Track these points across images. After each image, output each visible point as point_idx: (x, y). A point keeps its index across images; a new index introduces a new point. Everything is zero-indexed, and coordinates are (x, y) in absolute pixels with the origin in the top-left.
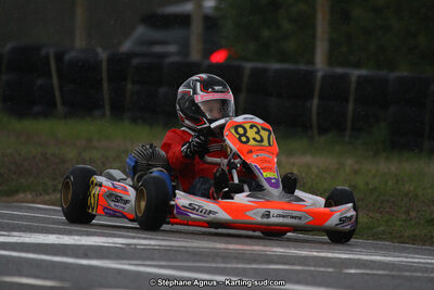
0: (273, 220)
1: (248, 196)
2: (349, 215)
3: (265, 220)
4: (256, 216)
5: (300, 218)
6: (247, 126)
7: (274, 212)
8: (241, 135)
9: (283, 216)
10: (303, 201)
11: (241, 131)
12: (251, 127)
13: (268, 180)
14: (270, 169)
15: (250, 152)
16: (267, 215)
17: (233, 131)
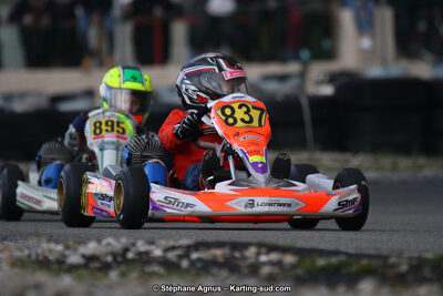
0: (258, 209)
1: (231, 184)
2: (350, 198)
3: (249, 210)
4: (239, 206)
5: (289, 205)
6: (235, 106)
7: (258, 200)
8: (228, 117)
9: (270, 205)
10: (295, 185)
11: (228, 111)
12: (240, 107)
13: (254, 165)
14: (257, 153)
15: (238, 134)
16: (252, 204)
17: (219, 112)
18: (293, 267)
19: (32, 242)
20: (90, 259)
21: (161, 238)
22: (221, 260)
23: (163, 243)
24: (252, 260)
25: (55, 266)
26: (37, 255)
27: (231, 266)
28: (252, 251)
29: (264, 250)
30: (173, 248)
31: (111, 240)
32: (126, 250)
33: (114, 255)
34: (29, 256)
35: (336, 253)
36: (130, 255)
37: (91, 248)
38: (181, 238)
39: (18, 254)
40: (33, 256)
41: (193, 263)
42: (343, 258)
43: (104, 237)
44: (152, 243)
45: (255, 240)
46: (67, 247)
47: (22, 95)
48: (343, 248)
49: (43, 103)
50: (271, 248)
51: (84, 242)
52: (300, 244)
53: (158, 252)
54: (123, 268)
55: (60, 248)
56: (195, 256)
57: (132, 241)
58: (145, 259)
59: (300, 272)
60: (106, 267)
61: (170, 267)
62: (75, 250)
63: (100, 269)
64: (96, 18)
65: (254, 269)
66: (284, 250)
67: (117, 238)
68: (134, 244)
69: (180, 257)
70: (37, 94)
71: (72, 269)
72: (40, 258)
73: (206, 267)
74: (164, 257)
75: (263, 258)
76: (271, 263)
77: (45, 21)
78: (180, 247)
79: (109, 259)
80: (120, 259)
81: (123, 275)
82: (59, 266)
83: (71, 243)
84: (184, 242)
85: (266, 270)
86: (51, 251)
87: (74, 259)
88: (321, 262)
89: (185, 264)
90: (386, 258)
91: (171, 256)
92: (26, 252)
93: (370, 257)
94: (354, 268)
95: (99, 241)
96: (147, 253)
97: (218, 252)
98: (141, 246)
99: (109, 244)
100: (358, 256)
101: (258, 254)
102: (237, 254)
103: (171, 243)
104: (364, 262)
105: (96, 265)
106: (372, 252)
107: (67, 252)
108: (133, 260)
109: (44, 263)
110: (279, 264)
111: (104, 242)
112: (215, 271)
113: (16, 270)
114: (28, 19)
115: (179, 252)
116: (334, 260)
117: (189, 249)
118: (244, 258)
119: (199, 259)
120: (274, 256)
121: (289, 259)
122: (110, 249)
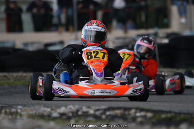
18: (151, 118)
19: (37, 107)
20: (62, 115)
21: (93, 105)
22: (119, 115)
23: (94, 108)
24: (133, 116)
25: (47, 118)
26: (39, 113)
27: (124, 118)
28: (133, 111)
29: (138, 111)
30: (98, 110)
31: (71, 106)
32: (78, 111)
33: (73, 113)
34: (35, 114)
35: (170, 112)
36: (80, 113)
37: (63, 110)
38: (102, 105)
39: (31, 112)
40: (37, 113)
41: (107, 116)
42: (173, 114)
43: (68, 105)
44: (89, 107)
45: (134, 106)
46: (52, 109)
47: (32, 43)
48: (173, 110)
49: (41, 47)
50: (141, 110)
51: (59, 107)
52: (154, 108)
53: (92, 112)
54: (77, 119)
55: (49, 110)
56: (108, 113)
57: (80, 107)
58: (86, 115)
59: (154, 120)
60: (69, 118)
61: (97, 118)
62: (56, 111)
63: (66, 119)
64: (64, 10)
65: (134, 119)
66: (147, 111)
67: (74, 105)
68: (81, 108)
69: (102, 114)
70: (39, 43)
71: (54, 119)
72: (41, 114)
73: (113, 118)
74: (94, 114)
75: (138, 114)
76: (141, 116)
77: (42, 11)
78: (101, 109)
79: (70, 115)
80: (75, 115)
81: (77, 121)
82: (48, 117)
83: (53, 108)
84: (103, 107)
85: (139, 120)
86: (45, 111)
87: (55, 115)
88: (164, 116)
89: (104, 117)
90: (192, 114)
91: (98, 113)
92: (34, 112)
93: (185, 114)
94: (178, 119)
95: (66, 107)
96: (87, 112)
97: (118, 112)
98: (85, 109)
99: (70, 108)
100: (180, 114)
101: (136, 112)
102: (126, 113)
103: (98, 108)
104: (182, 116)
105: (64, 117)
106: (185, 111)
107: (52, 112)
108: (81, 115)
109: (42, 117)
110: (145, 117)
111: (68, 107)
112: (117, 120)
113: (30, 120)
114: (35, 10)
115: (101, 112)
116: (169, 115)
117: (106, 110)
118: (129, 114)
119: (110, 115)
120: (143, 113)
121: (149, 115)
122: (71, 110)
